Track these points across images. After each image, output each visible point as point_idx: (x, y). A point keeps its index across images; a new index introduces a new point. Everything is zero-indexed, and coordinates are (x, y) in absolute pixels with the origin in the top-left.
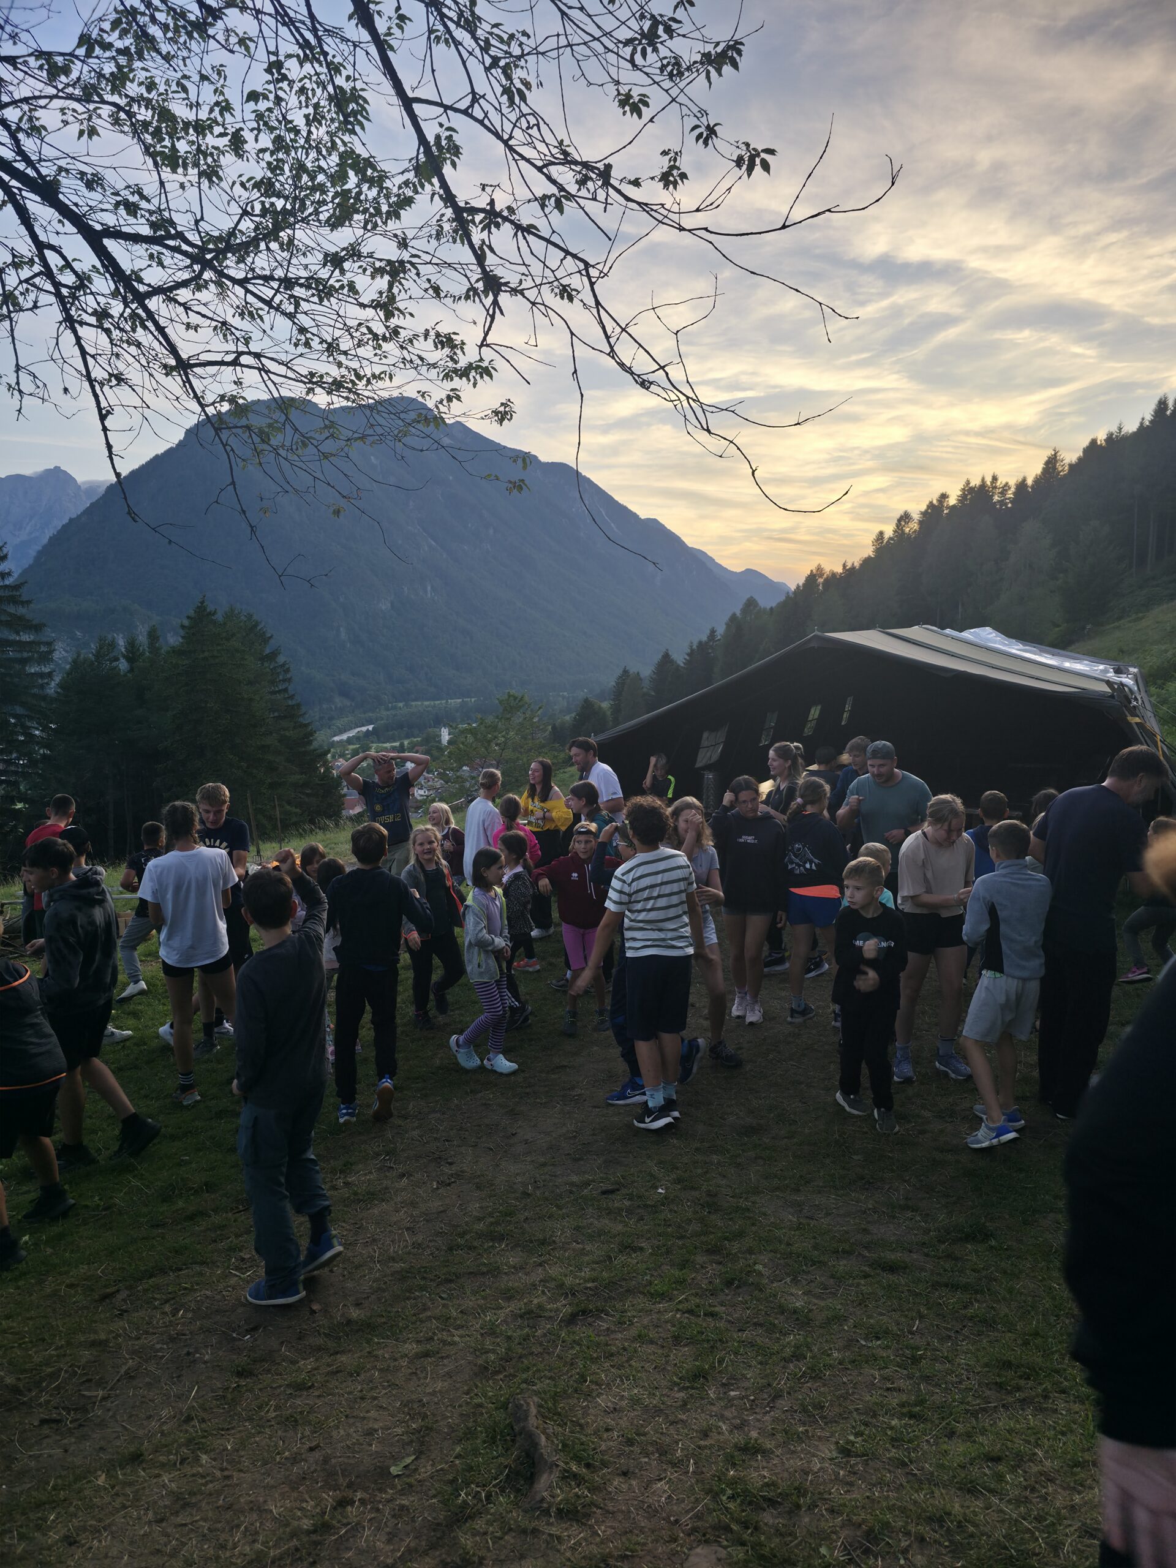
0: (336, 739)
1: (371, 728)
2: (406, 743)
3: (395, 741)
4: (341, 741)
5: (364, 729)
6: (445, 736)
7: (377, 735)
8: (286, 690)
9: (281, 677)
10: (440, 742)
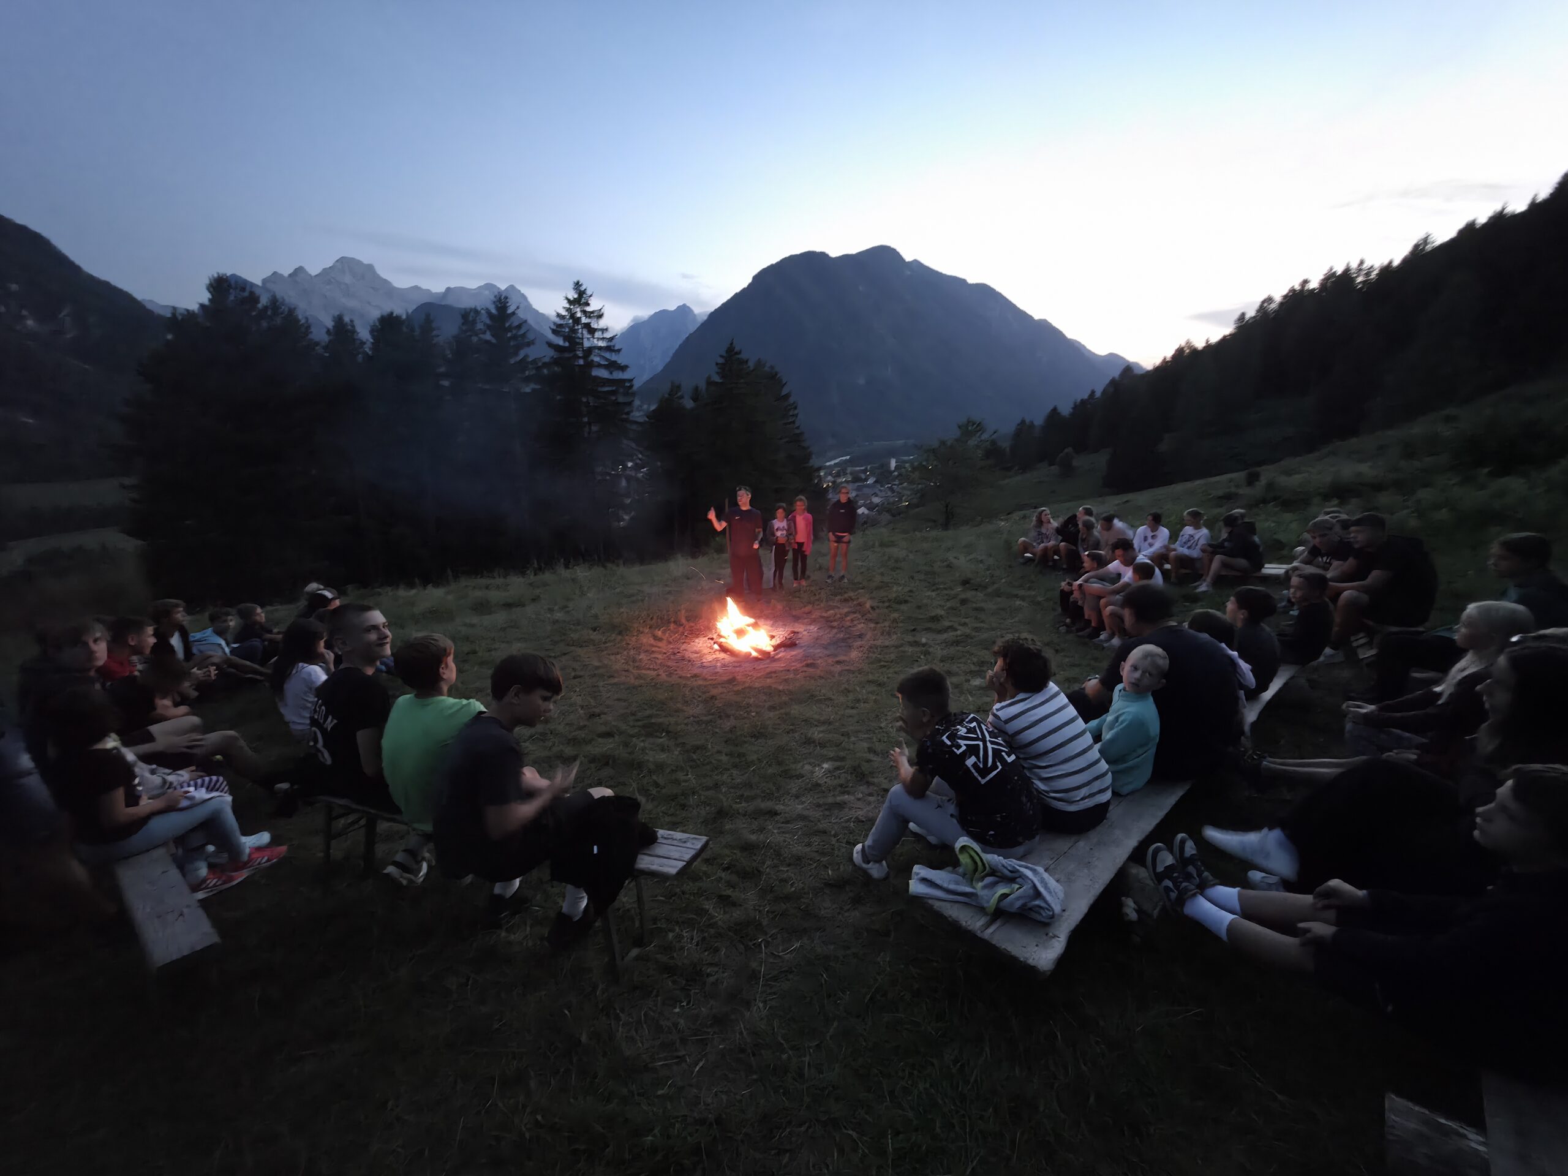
0: (828, 464)
1: (848, 457)
2: (869, 467)
3: (862, 466)
4: (830, 466)
5: (844, 458)
6: (893, 463)
7: (850, 462)
8: (794, 422)
9: (791, 413)
10: (890, 467)
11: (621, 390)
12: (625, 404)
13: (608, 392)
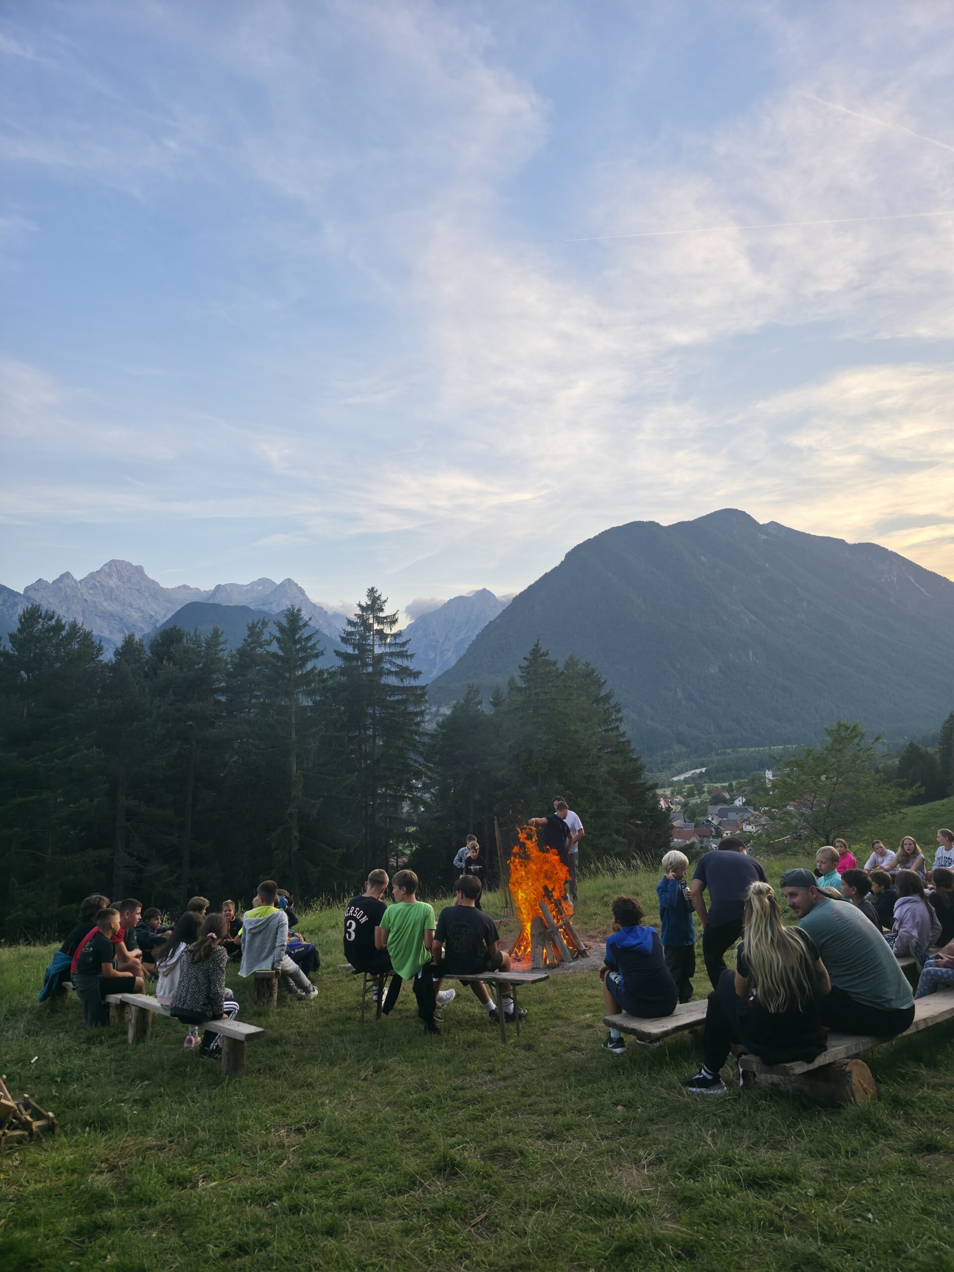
0: (675, 779)
1: (703, 770)
2: (735, 782)
3: (725, 782)
4: (679, 781)
5: (698, 771)
6: (769, 777)
7: (709, 776)
8: (617, 728)
10: (765, 782)
11: (412, 699)
12: (416, 714)
13: (398, 701)
